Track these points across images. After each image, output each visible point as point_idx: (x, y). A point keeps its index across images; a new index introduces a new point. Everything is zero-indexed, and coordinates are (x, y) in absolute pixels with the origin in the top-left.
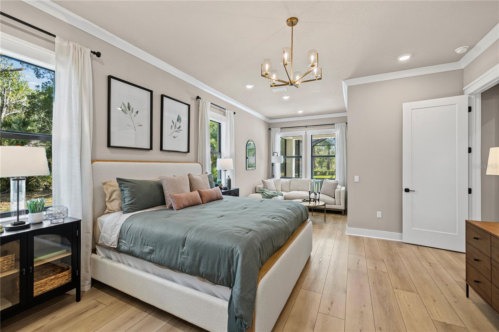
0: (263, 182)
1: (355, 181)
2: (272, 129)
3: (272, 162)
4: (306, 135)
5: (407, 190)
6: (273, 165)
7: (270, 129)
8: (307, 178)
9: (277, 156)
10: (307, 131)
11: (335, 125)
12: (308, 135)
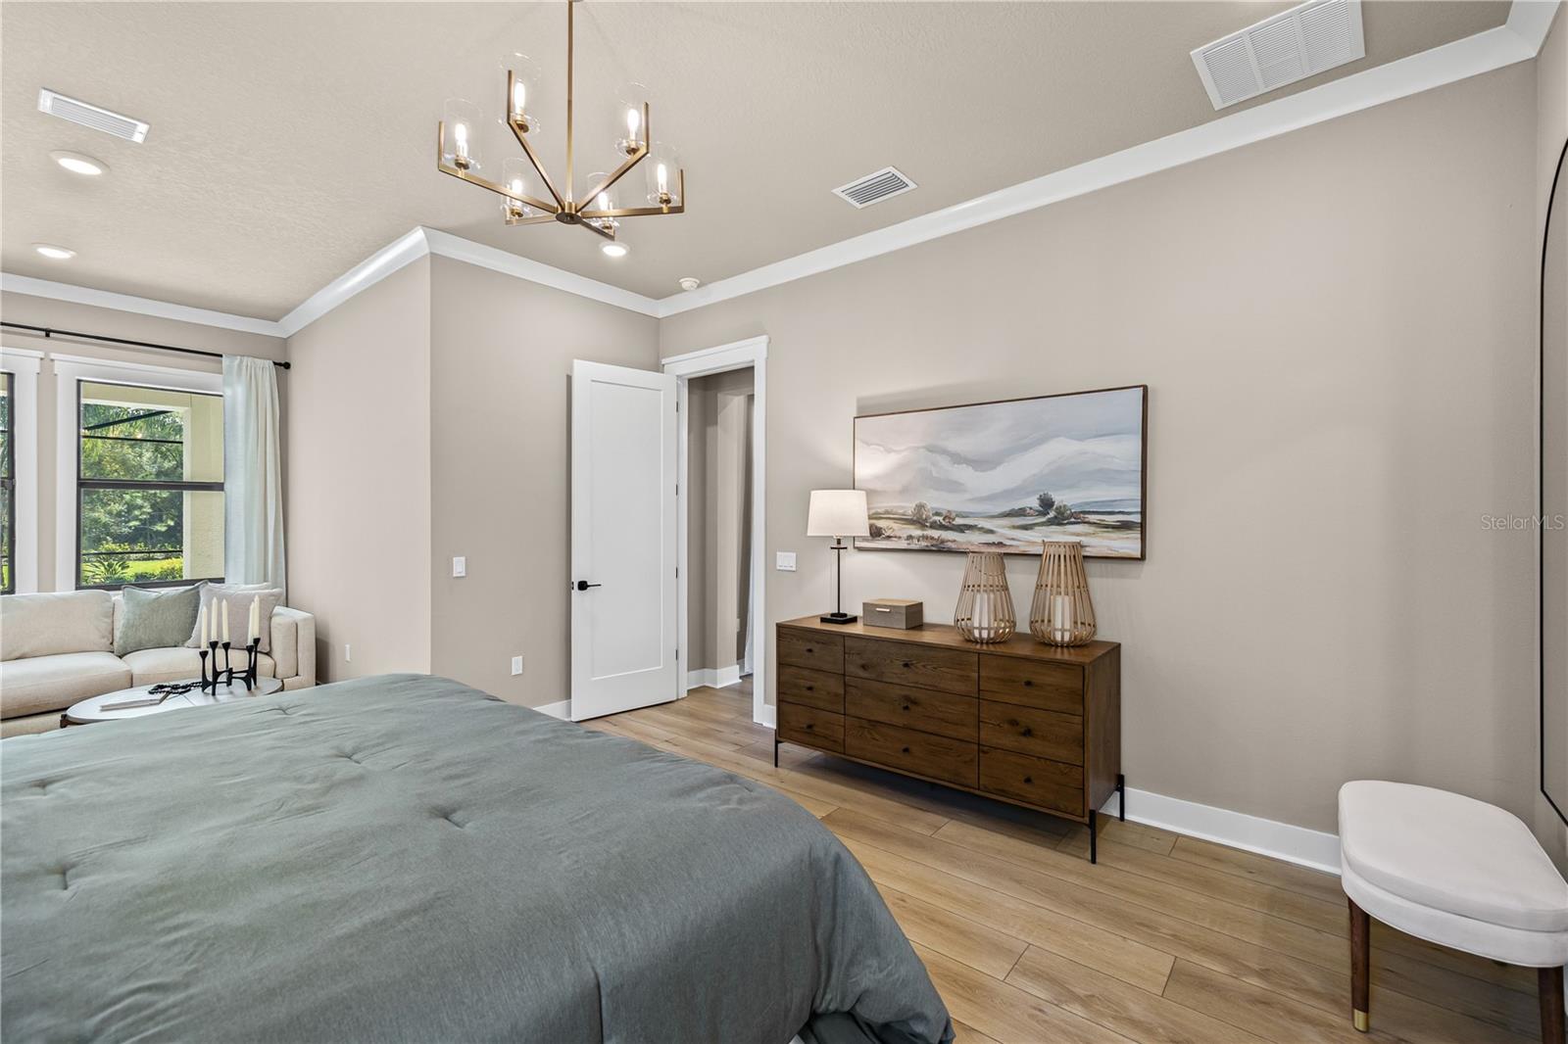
1: (455, 575)
5: (583, 586)
8: (53, 588)
10: (53, 356)
11: (224, 359)
12: (56, 375)
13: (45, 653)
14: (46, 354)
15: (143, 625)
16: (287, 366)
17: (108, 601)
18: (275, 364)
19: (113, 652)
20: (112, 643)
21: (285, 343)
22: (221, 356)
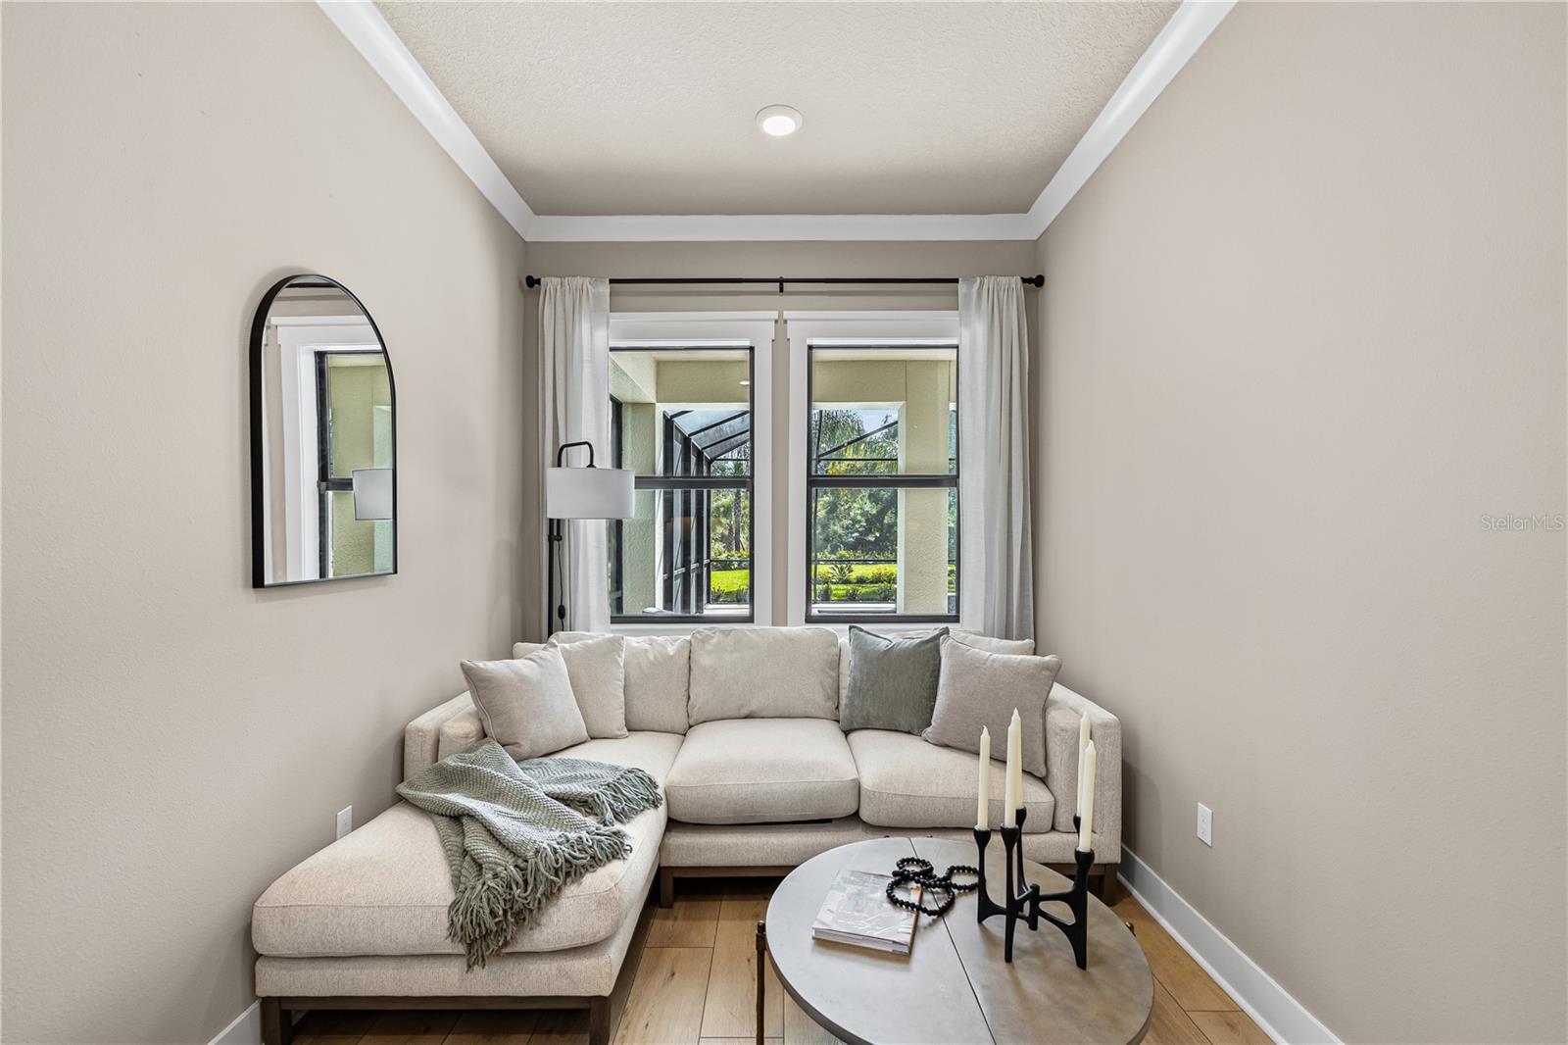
0: (475, 681)
2: (550, 283)
3: (549, 516)
4: (780, 343)
6: (559, 538)
7: (532, 282)
8: (785, 624)
9: (591, 465)
10: (787, 315)
11: (961, 287)
12: (789, 340)
13: (772, 714)
14: (781, 315)
15: (871, 692)
16: (1039, 281)
17: (834, 645)
18: (1024, 280)
19: (838, 722)
20: (837, 708)
21: (1036, 248)
22: (956, 281)
